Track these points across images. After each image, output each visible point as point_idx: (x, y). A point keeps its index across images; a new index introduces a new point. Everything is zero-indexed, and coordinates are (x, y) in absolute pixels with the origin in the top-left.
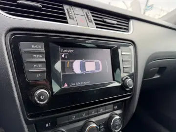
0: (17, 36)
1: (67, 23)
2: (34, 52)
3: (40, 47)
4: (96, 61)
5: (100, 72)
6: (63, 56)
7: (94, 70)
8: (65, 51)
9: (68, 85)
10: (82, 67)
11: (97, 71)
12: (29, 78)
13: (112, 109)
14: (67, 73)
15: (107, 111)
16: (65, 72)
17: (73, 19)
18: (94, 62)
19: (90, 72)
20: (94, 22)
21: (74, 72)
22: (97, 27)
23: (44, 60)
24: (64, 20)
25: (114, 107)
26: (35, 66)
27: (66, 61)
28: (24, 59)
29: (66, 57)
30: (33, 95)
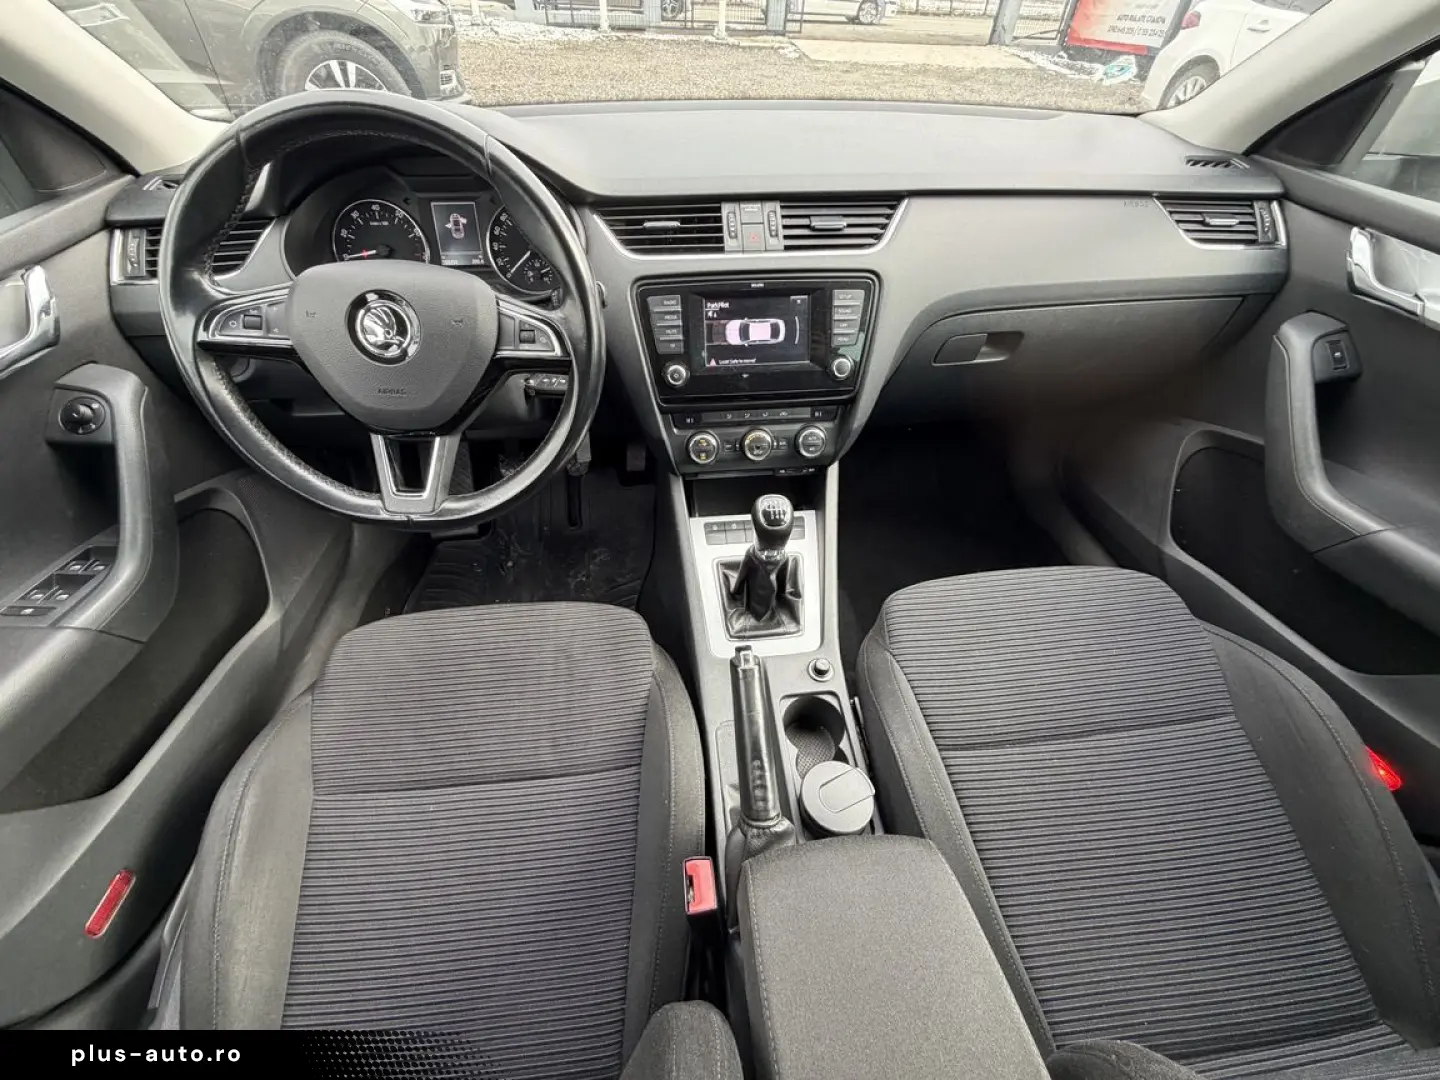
0: (649, 287)
1: (721, 250)
2: (668, 309)
3: (674, 304)
4: (773, 320)
5: (779, 344)
6: (710, 314)
7: (768, 338)
8: (713, 306)
9: (717, 363)
10: (744, 332)
11: (773, 341)
12: (661, 349)
13: (808, 416)
14: (716, 343)
15: (795, 417)
16: (712, 341)
17: (736, 237)
18: (768, 324)
19: (757, 342)
20: (782, 232)
21: (726, 341)
22: (788, 248)
23: (681, 337)
24: (715, 244)
25: (813, 414)
26: (668, 331)
27: (715, 323)
28: (651, 308)
29: (715, 315)
30: (665, 373)
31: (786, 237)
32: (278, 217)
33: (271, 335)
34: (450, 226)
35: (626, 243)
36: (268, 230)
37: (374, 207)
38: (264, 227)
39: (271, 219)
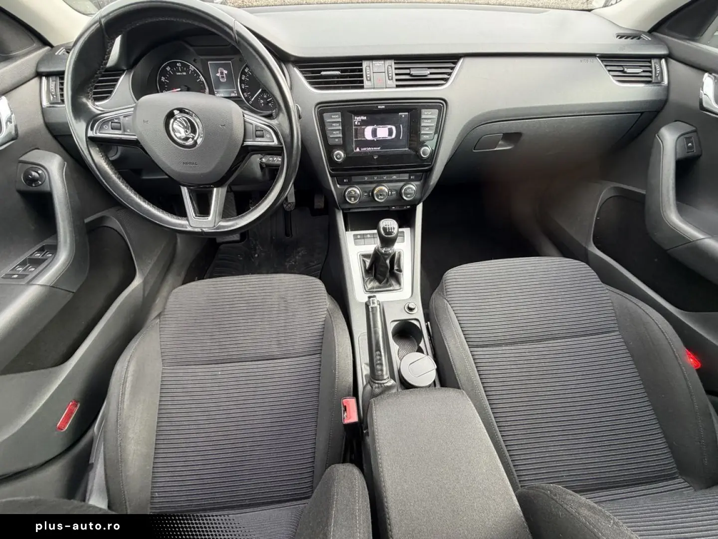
0: (324, 108)
1: (362, 87)
2: (334, 120)
3: (337, 117)
4: (389, 126)
5: (393, 139)
6: (356, 123)
7: (387, 136)
8: (358, 118)
9: (360, 149)
10: (374, 133)
11: (389, 138)
12: (331, 142)
13: (407, 178)
14: (359, 139)
15: (400, 179)
16: (357, 138)
17: (370, 80)
18: (387, 129)
19: (381, 139)
20: (395, 77)
21: (364, 137)
22: (398, 86)
24: (359, 84)
25: (410, 177)
26: (334, 132)
27: (359, 128)
29: (359, 124)
30: (333, 155)
31: (397, 80)
32: (127, 70)
33: (126, 133)
34: (218, 75)
35: (311, 83)
36: (122, 77)
37: (178, 65)
38: (120, 75)
39: (124, 71)
